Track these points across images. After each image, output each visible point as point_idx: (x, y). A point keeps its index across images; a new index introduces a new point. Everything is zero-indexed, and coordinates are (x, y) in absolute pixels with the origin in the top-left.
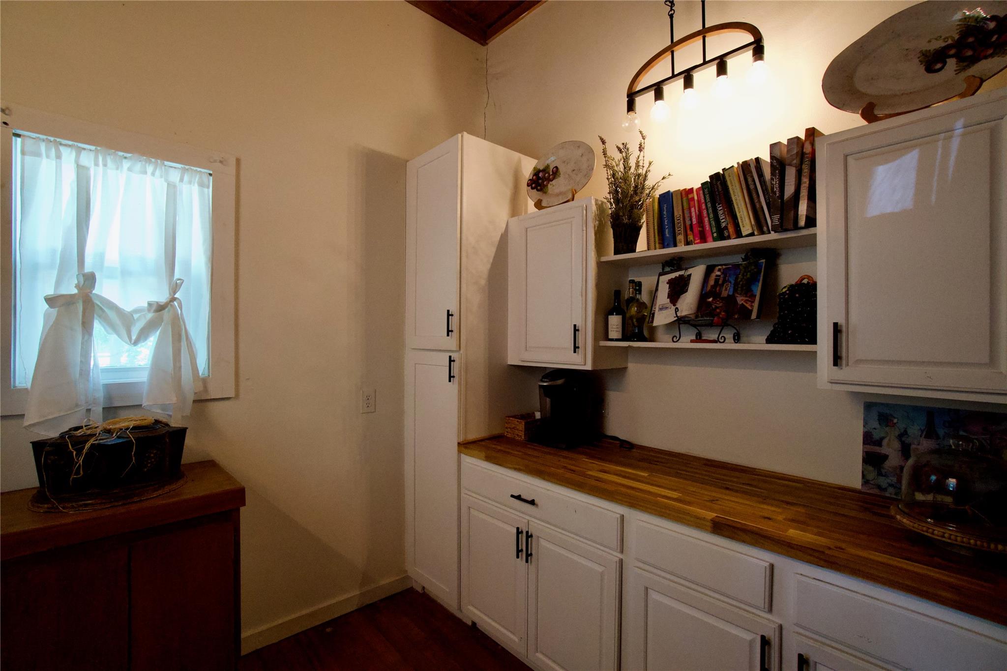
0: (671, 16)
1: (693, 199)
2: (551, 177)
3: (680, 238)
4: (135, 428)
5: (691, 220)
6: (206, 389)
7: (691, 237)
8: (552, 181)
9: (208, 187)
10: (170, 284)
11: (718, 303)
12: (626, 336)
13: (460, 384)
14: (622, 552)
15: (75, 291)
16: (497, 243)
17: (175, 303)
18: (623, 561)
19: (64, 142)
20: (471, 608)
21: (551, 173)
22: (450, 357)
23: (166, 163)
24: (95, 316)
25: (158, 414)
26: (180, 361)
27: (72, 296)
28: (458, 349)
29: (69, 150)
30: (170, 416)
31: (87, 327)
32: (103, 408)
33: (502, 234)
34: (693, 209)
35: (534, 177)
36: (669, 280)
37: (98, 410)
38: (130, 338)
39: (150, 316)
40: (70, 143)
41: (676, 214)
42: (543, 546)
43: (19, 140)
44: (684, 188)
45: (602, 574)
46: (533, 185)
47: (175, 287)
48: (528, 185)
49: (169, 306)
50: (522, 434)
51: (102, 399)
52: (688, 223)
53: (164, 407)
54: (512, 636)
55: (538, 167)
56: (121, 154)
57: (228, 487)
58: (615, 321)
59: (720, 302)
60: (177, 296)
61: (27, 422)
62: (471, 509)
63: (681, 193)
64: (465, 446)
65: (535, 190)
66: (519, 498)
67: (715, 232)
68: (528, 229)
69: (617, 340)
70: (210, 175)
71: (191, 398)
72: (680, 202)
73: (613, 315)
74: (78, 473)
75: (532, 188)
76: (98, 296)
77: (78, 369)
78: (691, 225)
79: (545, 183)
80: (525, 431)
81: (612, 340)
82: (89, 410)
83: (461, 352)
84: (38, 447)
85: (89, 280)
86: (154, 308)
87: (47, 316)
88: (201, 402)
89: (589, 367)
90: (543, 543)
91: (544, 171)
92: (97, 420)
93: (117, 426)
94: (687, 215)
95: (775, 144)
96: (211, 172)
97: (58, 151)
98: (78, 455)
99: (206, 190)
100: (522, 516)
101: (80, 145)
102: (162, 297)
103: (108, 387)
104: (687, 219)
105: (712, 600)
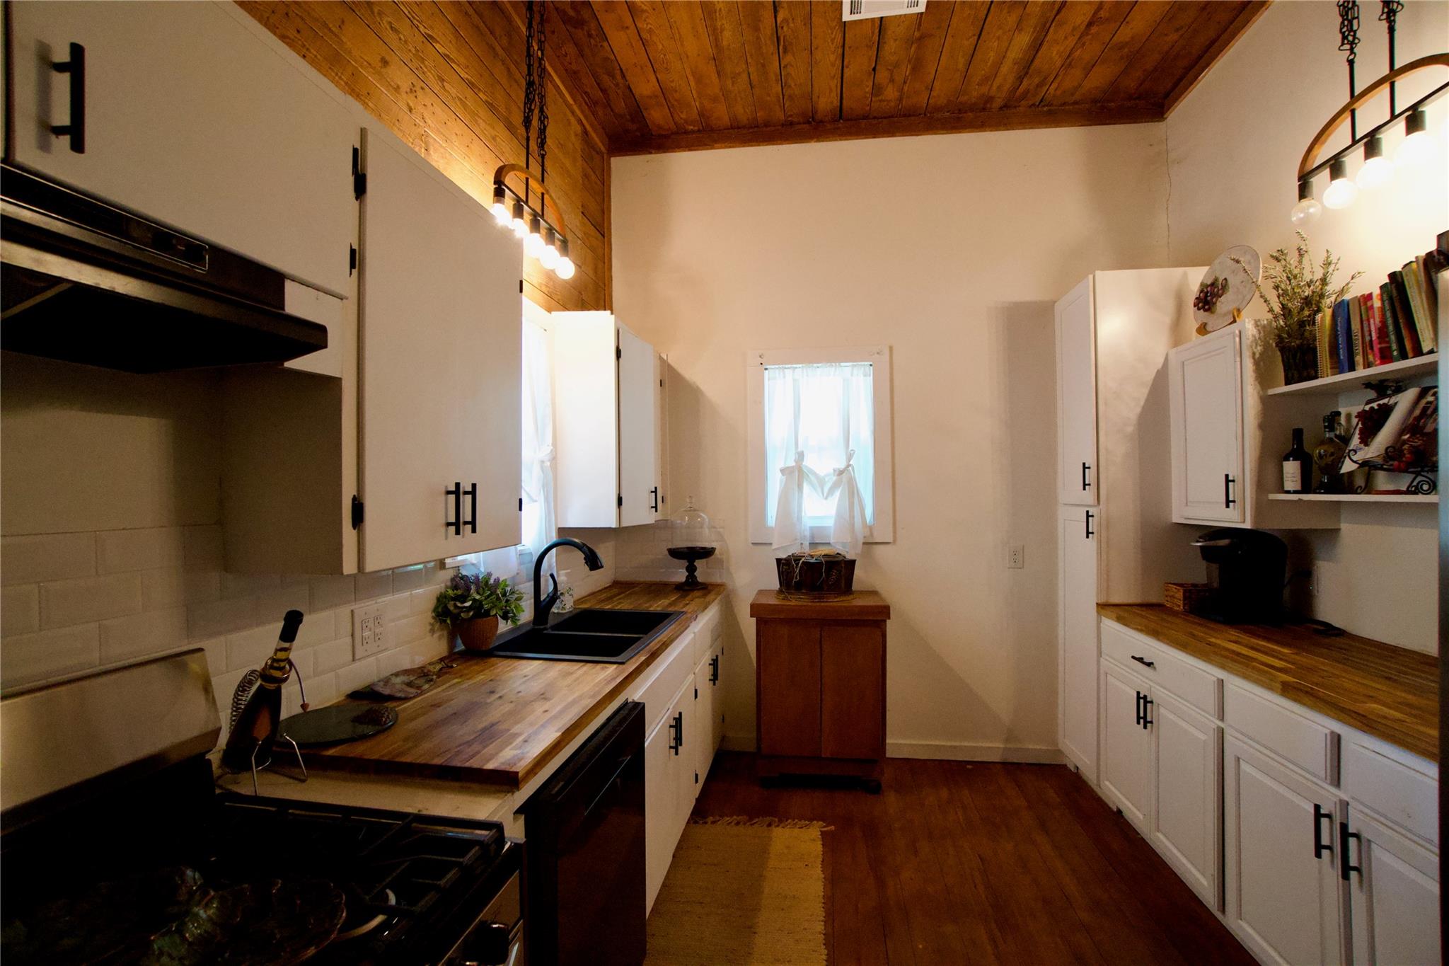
0: (1351, 63)
1: (1372, 307)
2: (1220, 292)
3: (1359, 359)
4: (824, 555)
5: (1370, 335)
6: (872, 535)
7: (1371, 358)
8: (1220, 297)
9: (870, 376)
10: (846, 454)
11: (1416, 440)
12: (1306, 488)
13: (1099, 542)
14: (1222, 719)
15: (794, 464)
16: (1150, 383)
17: (850, 468)
18: (1225, 731)
19: (787, 366)
20: (1107, 783)
21: (1220, 287)
22: (1088, 512)
23: (842, 364)
24: (805, 480)
25: (839, 549)
26: (853, 511)
27: (793, 467)
28: (1096, 503)
29: (788, 370)
30: (847, 552)
31: (800, 487)
32: (810, 543)
33: (1158, 371)
34: (1372, 321)
35: (1201, 295)
36: (1359, 413)
37: (807, 543)
38: (823, 495)
39: (835, 478)
40: (789, 366)
41: (1353, 327)
42: (1163, 713)
43: (767, 371)
44: (1362, 294)
45: (1205, 741)
46: (1200, 305)
47: (850, 457)
48: (1195, 306)
49: (846, 471)
50: (1181, 603)
51: (808, 536)
52: (1368, 338)
53: (844, 544)
54: (1138, 813)
55: (1205, 282)
56: (815, 365)
57: (880, 603)
58: (1292, 469)
59: (1419, 440)
60: (851, 463)
61: (774, 546)
62: (1109, 676)
63: (1359, 301)
64: (1103, 607)
65: (1202, 310)
66: (1141, 660)
67: (1395, 350)
68: (1185, 363)
69: (1295, 492)
70: (871, 365)
71: (861, 540)
72: (1357, 311)
73: (1289, 460)
74: (796, 578)
75: (1199, 309)
76: (806, 466)
77: (796, 515)
78: (1371, 341)
79: (1214, 300)
80: (1184, 600)
81: (1288, 492)
82: (802, 544)
83: (1101, 507)
84: (779, 561)
85: (801, 456)
86: (837, 473)
87: (781, 481)
88: (868, 544)
89: (1248, 525)
90: (1162, 710)
91: (1213, 285)
92: (806, 550)
93: (816, 553)
94: (1366, 329)
95: (1442, 234)
96: (871, 363)
97: (784, 374)
98: (796, 567)
99: (868, 378)
100: (1143, 680)
101: (795, 366)
102: (842, 466)
103: (811, 528)
104: (1367, 334)
105: (1288, 772)
